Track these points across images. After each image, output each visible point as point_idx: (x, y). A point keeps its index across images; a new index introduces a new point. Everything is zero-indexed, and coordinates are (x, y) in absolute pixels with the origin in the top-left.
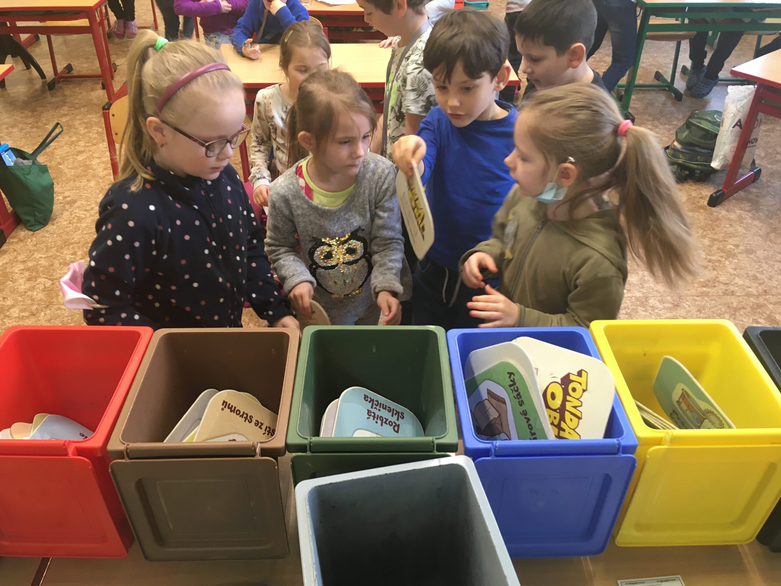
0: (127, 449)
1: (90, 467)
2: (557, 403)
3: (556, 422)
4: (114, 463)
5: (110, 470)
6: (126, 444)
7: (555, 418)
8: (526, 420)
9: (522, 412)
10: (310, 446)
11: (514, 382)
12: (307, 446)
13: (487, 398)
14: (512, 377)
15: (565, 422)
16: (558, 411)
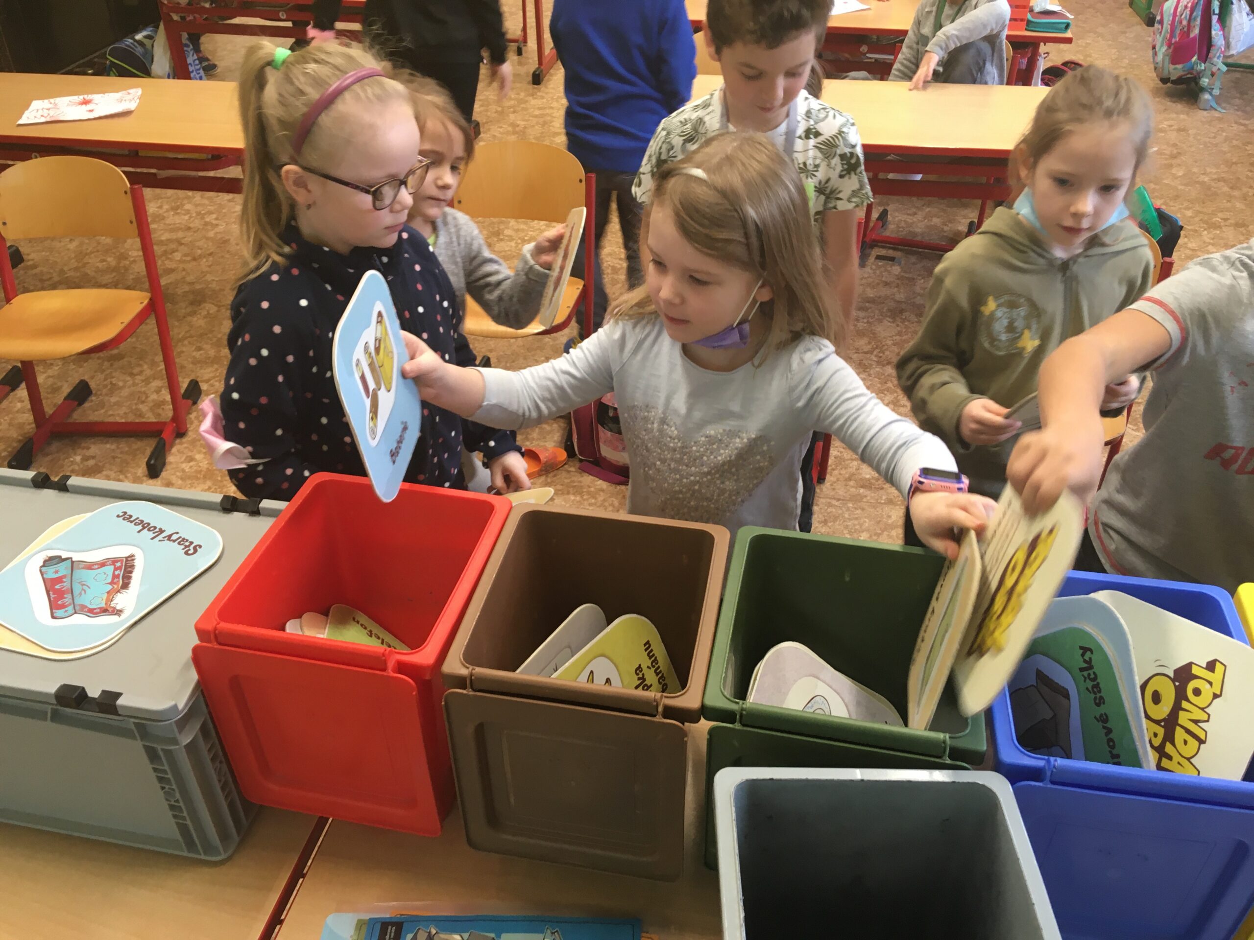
0: (471, 675)
1: (414, 693)
2: (1163, 711)
3: (1157, 742)
4: (450, 693)
5: (443, 703)
6: (471, 667)
7: (1156, 735)
8: (1105, 731)
9: (1098, 717)
10: (741, 715)
11: (1089, 665)
12: (736, 715)
13: (1035, 684)
14: (1088, 655)
15: (1173, 744)
16: (1163, 724)
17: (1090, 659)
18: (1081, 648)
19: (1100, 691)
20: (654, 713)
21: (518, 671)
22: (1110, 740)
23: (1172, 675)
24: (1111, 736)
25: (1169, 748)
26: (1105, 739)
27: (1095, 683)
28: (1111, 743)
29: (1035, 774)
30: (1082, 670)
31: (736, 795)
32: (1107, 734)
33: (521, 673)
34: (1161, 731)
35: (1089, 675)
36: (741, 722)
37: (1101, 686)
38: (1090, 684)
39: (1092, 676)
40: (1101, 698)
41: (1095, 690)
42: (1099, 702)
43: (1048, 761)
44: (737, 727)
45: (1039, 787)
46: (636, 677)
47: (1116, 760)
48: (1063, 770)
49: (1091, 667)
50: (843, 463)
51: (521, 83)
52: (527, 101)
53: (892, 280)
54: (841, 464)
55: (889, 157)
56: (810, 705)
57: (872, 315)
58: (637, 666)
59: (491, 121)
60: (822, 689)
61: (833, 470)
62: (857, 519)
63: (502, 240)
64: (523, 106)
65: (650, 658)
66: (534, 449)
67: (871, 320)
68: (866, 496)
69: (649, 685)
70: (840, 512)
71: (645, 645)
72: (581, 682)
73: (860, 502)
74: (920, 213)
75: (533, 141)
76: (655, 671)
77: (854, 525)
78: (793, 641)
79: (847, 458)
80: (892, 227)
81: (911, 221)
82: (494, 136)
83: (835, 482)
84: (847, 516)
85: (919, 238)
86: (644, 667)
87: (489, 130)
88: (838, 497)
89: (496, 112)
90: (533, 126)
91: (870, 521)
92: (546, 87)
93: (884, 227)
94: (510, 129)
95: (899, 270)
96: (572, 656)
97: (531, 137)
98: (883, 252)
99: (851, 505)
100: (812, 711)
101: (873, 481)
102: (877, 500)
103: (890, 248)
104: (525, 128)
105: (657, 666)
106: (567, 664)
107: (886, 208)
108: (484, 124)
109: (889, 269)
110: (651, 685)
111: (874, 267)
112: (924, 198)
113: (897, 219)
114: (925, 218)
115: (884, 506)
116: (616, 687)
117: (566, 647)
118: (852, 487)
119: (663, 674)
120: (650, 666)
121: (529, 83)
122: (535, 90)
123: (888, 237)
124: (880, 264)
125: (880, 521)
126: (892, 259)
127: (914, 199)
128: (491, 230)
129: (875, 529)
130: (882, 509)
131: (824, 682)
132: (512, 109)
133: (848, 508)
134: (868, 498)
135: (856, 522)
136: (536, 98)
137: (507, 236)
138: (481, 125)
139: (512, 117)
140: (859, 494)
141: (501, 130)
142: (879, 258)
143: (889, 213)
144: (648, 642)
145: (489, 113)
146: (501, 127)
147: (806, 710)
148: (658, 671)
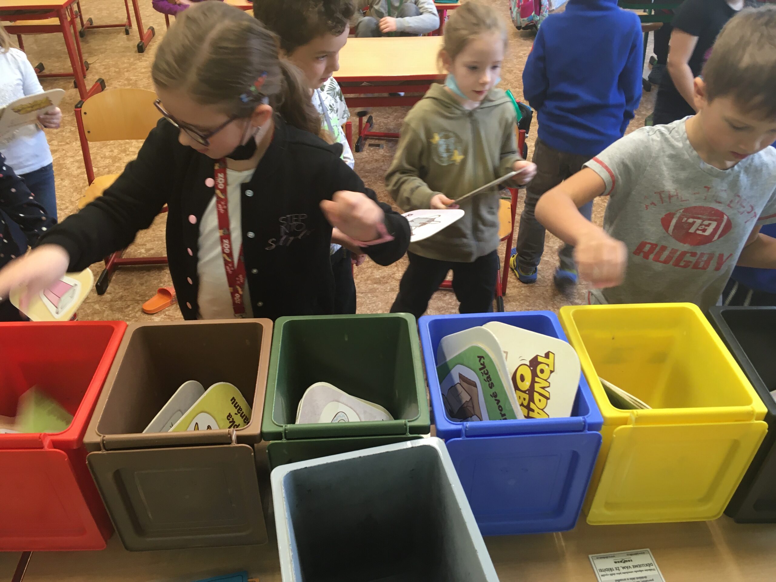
0: (103, 441)
1: (66, 459)
2: (526, 385)
3: (525, 403)
4: (91, 455)
5: (87, 462)
6: (102, 435)
7: (524, 399)
8: (496, 402)
9: (492, 395)
10: (285, 433)
11: (484, 366)
12: (282, 434)
13: (459, 382)
14: (482, 360)
15: (534, 403)
16: (527, 392)
17: (484, 362)
18: (479, 357)
19: (491, 380)
20: (230, 442)
21: (144, 432)
22: (500, 406)
23: (528, 364)
24: (500, 404)
25: (532, 406)
26: (497, 406)
27: (488, 376)
28: (500, 408)
29: (457, 433)
30: (481, 369)
31: (285, 482)
32: (498, 403)
33: (146, 433)
34: (527, 397)
35: (484, 371)
36: (286, 438)
37: (491, 377)
38: (485, 376)
39: (486, 372)
40: (492, 383)
41: (488, 379)
42: (491, 386)
43: (463, 424)
44: (283, 442)
45: (460, 440)
46: (228, 421)
47: (504, 417)
48: (472, 428)
49: (484, 367)
50: (362, 271)
51: (130, 52)
52: (136, 64)
53: (379, 158)
54: (361, 271)
55: (363, 84)
56: (335, 418)
57: (370, 180)
58: (228, 414)
59: (112, 78)
60: (342, 408)
61: (357, 275)
62: (374, 303)
63: (128, 155)
64: (133, 67)
65: (236, 408)
66: (165, 288)
67: (370, 183)
68: (378, 289)
69: (238, 425)
70: (364, 300)
71: (231, 400)
72: (190, 432)
73: (375, 293)
74: (391, 116)
75: (143, 89)
76: (241, 416)
77: (373, 307)
78: (321, 382)
79: (364, 267)
80: (376, 126)
81: (386, 122)
82: (115, 88)
83: (359, 283)
84: (368, 302)
85: (392, 132)
86: (233, 414)
87: (111, 84)
88: (362, 291)
89: (115, 72)
90: (142, 79)
91: (382, 303)
92: (148, 54)
93: (372, 127)
94: (126, 82)
95: (383, 152)
96: (183, 415)
97: (141, 87)
98: (373, 142)
99: (370, 295)
100: (337, 422)
101: (382, 279)
102: (385, 290)
103: (376, 139)
104: (136, 81)
105: (241, 412)
106: (178, 422)
107: (371, 115)
108: (108, 80)
109: (377, 151)
110: (239, 425)
111: (368, 151)
112: (392, 107)
113: (378, 121)
114: (394, 119)
115: (389, 293)
116: (214, 430)
117: (177, 411)
118: (370, 284)
119: (246, 416)
120: (237, 413)
121: (135, 52)
122: (140, 56)
123: (374, 132)
124: (371, 149)
125: (388, 302)
126: (378, 145)
127: (387, 108)
128: (120, 149)
129: (385, 308)
130: (388, 295)
131: (343, 403)
132: (126, 70)
133: (368, 297)
134: (380, 289)
135: (374, 305)
136: (141, 61)
137: (131, 152)
138: (105, 81)
139: (126, 74)
140: (374, 288)
141: (120, 83)
142: (370, 145)
143: (373, 118)
144: (233, 398)
145: (110, 73)
146: (120, 82)
147: (333, 422)
148: (243, 415)
